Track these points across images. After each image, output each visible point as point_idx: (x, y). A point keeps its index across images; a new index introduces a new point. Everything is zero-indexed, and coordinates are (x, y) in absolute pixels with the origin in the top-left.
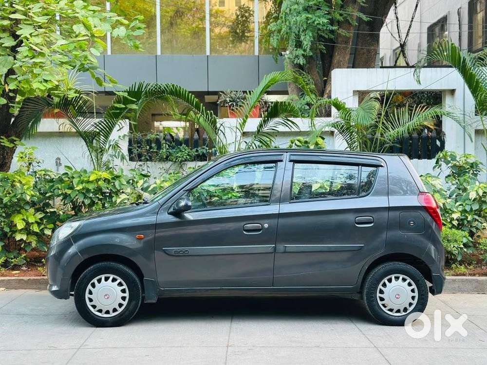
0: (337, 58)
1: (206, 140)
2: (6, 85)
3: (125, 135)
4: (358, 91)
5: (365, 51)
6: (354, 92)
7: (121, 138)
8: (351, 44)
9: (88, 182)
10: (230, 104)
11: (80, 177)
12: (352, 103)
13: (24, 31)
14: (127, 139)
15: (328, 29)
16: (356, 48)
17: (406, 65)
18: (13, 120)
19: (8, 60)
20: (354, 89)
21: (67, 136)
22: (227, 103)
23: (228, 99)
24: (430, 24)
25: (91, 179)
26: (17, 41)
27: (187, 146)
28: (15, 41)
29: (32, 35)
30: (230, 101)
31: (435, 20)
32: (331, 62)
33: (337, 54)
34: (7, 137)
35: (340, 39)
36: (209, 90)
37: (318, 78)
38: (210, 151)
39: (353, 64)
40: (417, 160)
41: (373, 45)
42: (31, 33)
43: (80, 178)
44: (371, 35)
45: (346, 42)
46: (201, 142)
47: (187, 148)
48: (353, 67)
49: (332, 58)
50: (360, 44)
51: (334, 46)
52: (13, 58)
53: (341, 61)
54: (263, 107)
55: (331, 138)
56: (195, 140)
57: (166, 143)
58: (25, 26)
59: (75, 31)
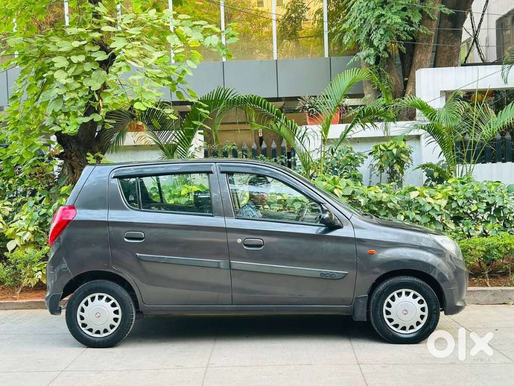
0: (419, 56)
1: (285, 149)
2: (100, 100)
3: (200, 146)
4: (445, 91)
5: (447, 48)
6: (441, 92)
7: (198, 150)
8: (433, 41)
9: (180, 196)
10: (309, 110)
11: (170, 191)
12: (438, 104)
13: (117, 44)
14: (203, 151)
15: (405, 29)
16: (437, 46)
17: (482, 62)
18: (97, 134)
19: (101, 74)
20: (441, 90)
21: (141, 150)
22: (306, 109)
23: (307, 105)
24: (499, 17)
25: (182, 194)
26: (109, 54)
27: (266, 156)
28: (107, 54)
29: (126, 47)
30: (310, 107)
31: (505, 12)
32: (412, 61)
33: (418, 53)
34: (93, 153)
35: (421, 37)
36: (279, 96)
37: (398, 79)
38: (290, 160)
39: (434, 63)
40: (511, 163)
41: (456, 41)
42: (125, 46)
43: (171, 193)
44: (454, 32)
45: (428, 40)
46: (278, 152)
47: (265, 157)
48: (434, 66)
49: (413, 58)
50: (441, 41)
51: (414, 44)
52: (106, 72)
53: (423, 60)
54: (344, 112)
55: (417, 142)
56: (273, 149)
57: (243, 154)
58: (118, 38)
59: (169, 42)
